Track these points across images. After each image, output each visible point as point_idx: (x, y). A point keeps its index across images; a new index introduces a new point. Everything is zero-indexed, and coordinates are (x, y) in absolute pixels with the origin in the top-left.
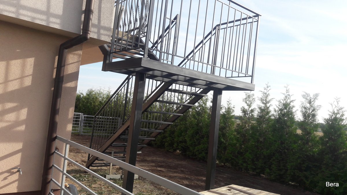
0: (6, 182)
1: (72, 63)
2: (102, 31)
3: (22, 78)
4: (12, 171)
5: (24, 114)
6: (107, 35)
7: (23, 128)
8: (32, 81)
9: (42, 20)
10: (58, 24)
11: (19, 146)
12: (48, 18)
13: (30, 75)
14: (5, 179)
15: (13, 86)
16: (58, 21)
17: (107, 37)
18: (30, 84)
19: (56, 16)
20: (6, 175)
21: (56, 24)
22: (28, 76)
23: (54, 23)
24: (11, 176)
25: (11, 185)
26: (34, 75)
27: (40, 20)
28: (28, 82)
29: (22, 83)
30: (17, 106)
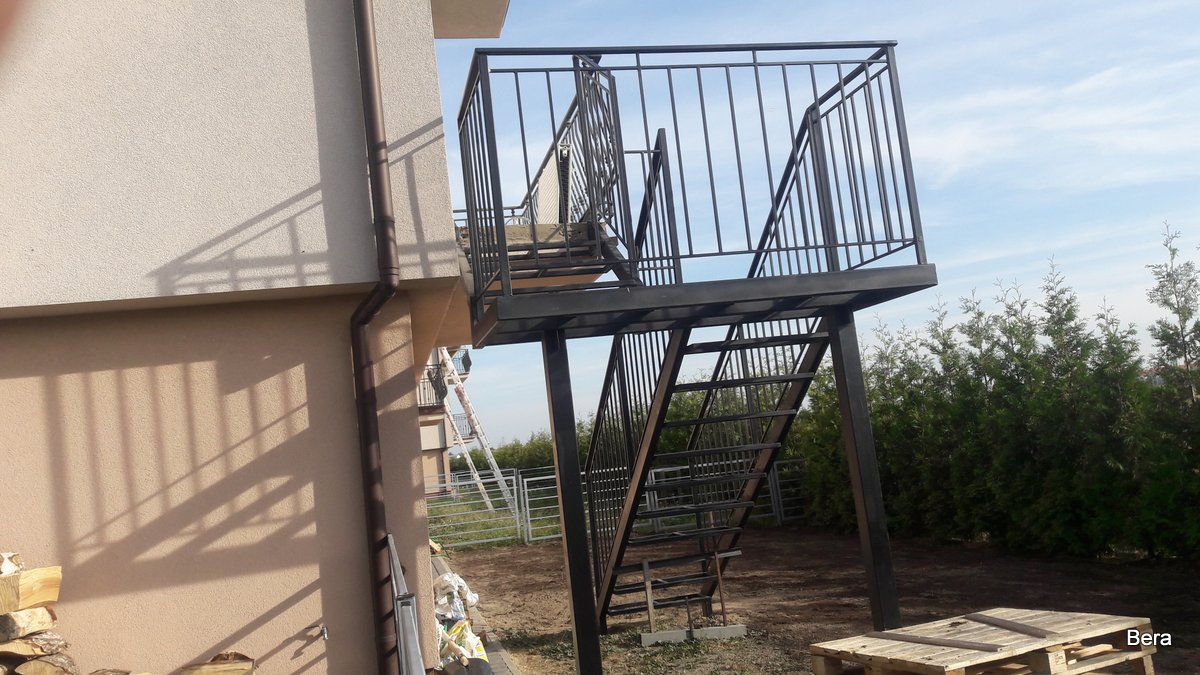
0: (302, 661)
1: (392, 352)
2: (432, 256)
3: (288, 415)
4: (309, 634)
5: (307, 495)
6: (446, 261)
7: (311, 530)
8: (311, 417)
9: (286, 277)
10: (324, 274)
11: (311, 573)
12: (299, 269)
13: (303, 406)
14: (298, 653)
15: (274, 438)
16: (323, 267)
17: (448, 265)
18: (307, 425)
19: (316, 258)
20: (299, 644)
21: (319, 276)
22: (298, 409)
23: (315, 274)
24: (309, 647)
25: (314, 667)
26: (312, 403)
27: (284, 280)
28: (302, 421)
29: (289, 428)
30: (289, 482)
